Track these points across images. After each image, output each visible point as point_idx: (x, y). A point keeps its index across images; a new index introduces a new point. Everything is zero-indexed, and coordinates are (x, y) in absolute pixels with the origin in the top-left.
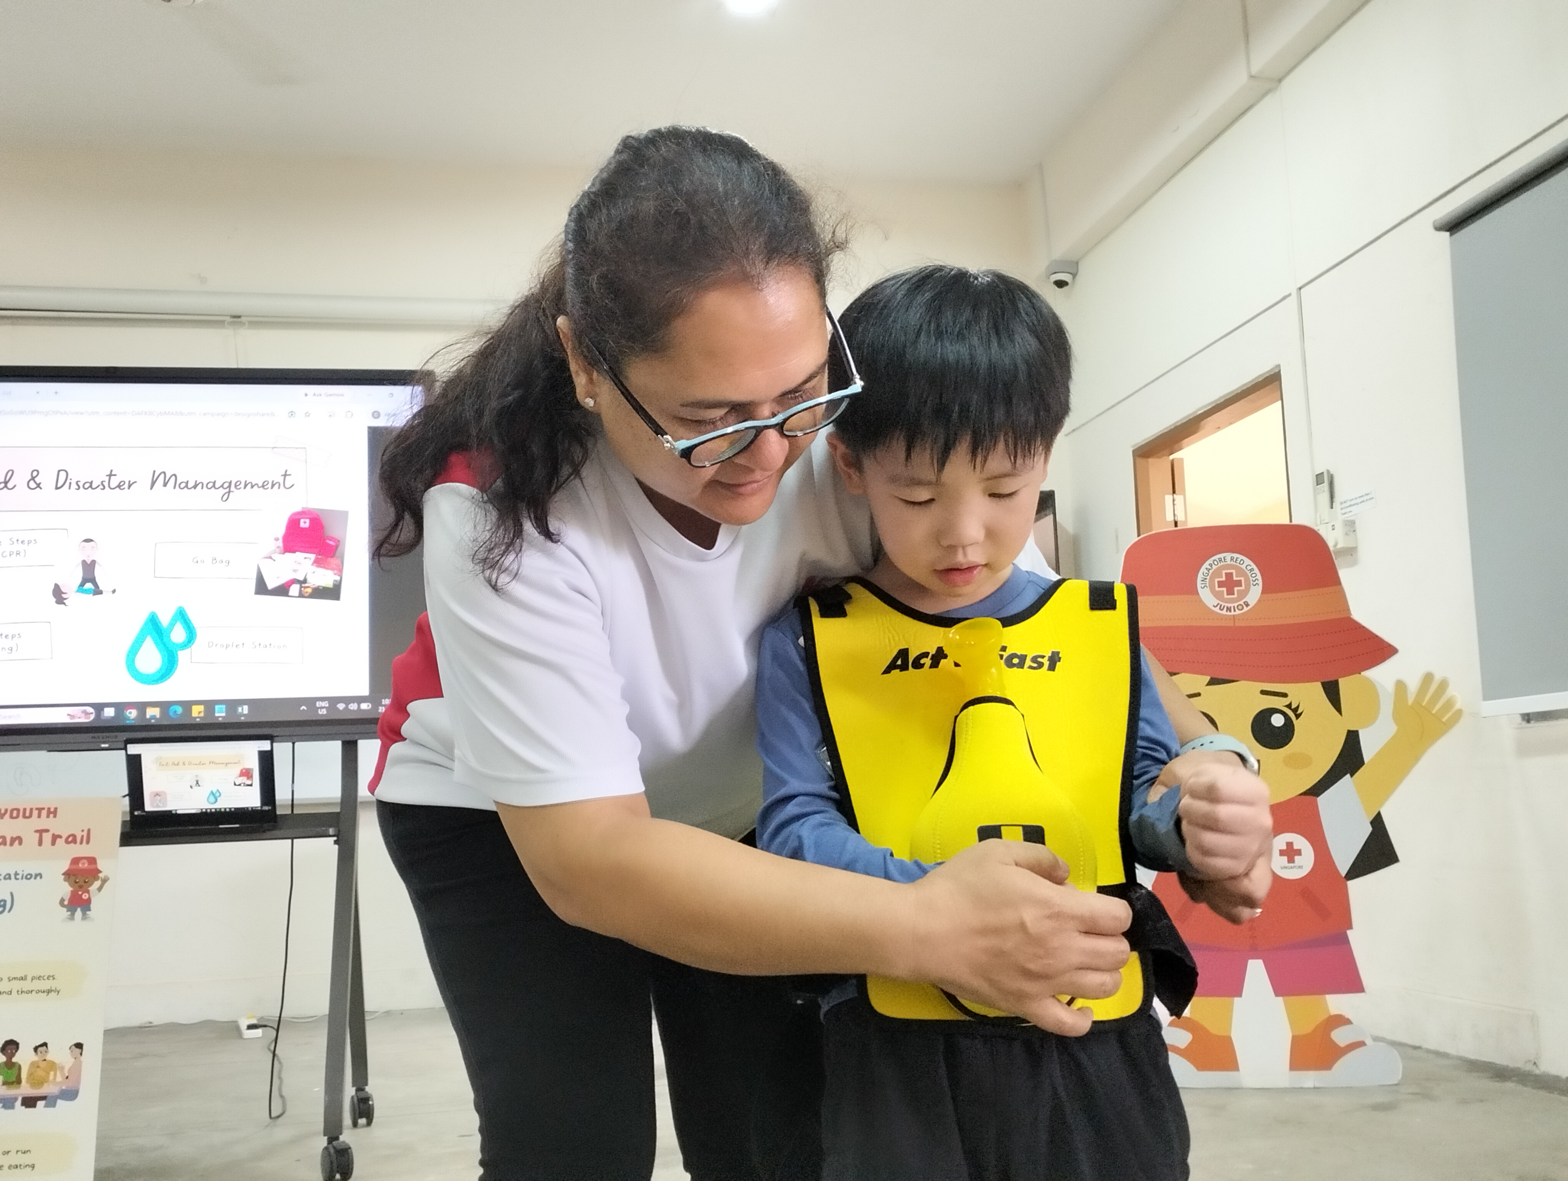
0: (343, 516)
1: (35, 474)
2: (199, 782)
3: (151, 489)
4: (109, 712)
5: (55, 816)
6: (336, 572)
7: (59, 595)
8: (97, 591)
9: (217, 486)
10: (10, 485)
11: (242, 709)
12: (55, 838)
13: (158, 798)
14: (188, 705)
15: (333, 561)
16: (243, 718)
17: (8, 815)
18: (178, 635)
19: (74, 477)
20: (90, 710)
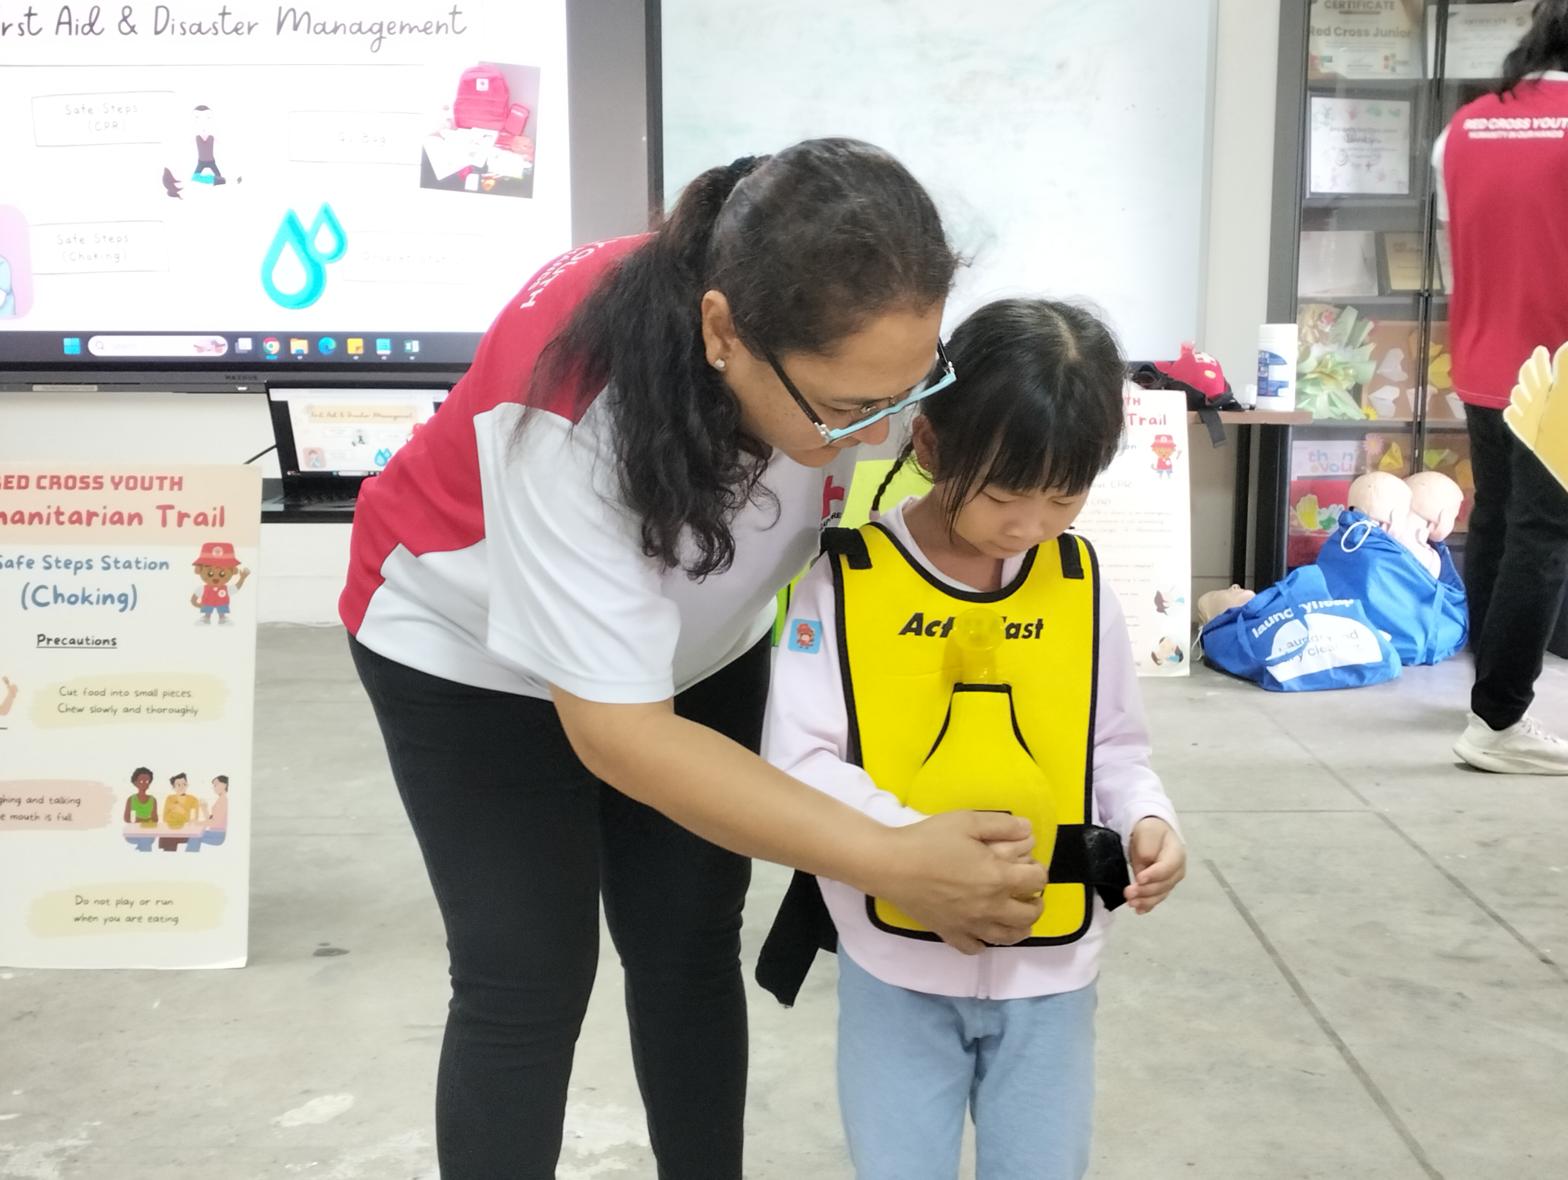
0: (533, 74)
1: (127, 12)
2: (363, 439)
3: (278, 32)
4: (245, 345)
5: (180, 489)
6: (526, 156)
7: (171, 184)
8: (219, 181)
9: (364, 29)
10: (96, 28)
11: (412, 346)
12: (182, 516)
13: (314, 456)
14: (342, 338)
15: (522, 141)
16: (412, 358)
17: (123, 485)
18: (324, 242)
19: (177, 17)
20: (221, 340)
